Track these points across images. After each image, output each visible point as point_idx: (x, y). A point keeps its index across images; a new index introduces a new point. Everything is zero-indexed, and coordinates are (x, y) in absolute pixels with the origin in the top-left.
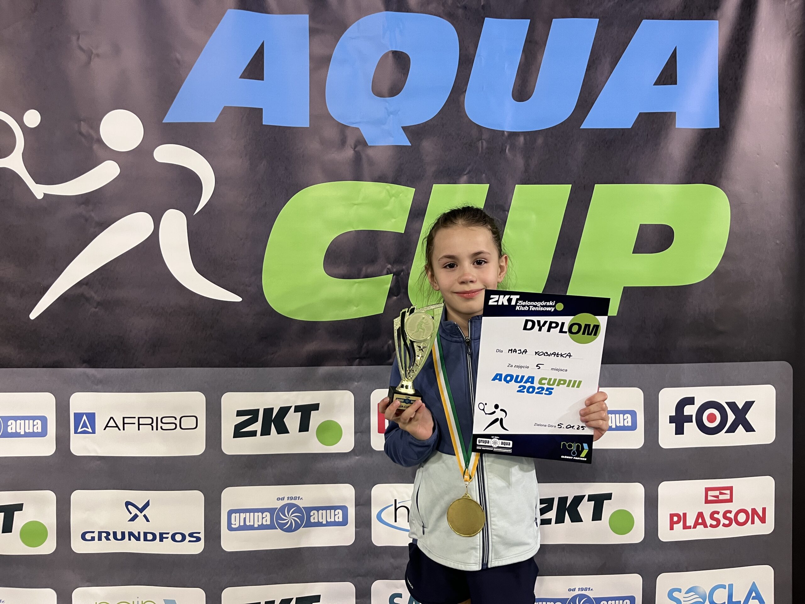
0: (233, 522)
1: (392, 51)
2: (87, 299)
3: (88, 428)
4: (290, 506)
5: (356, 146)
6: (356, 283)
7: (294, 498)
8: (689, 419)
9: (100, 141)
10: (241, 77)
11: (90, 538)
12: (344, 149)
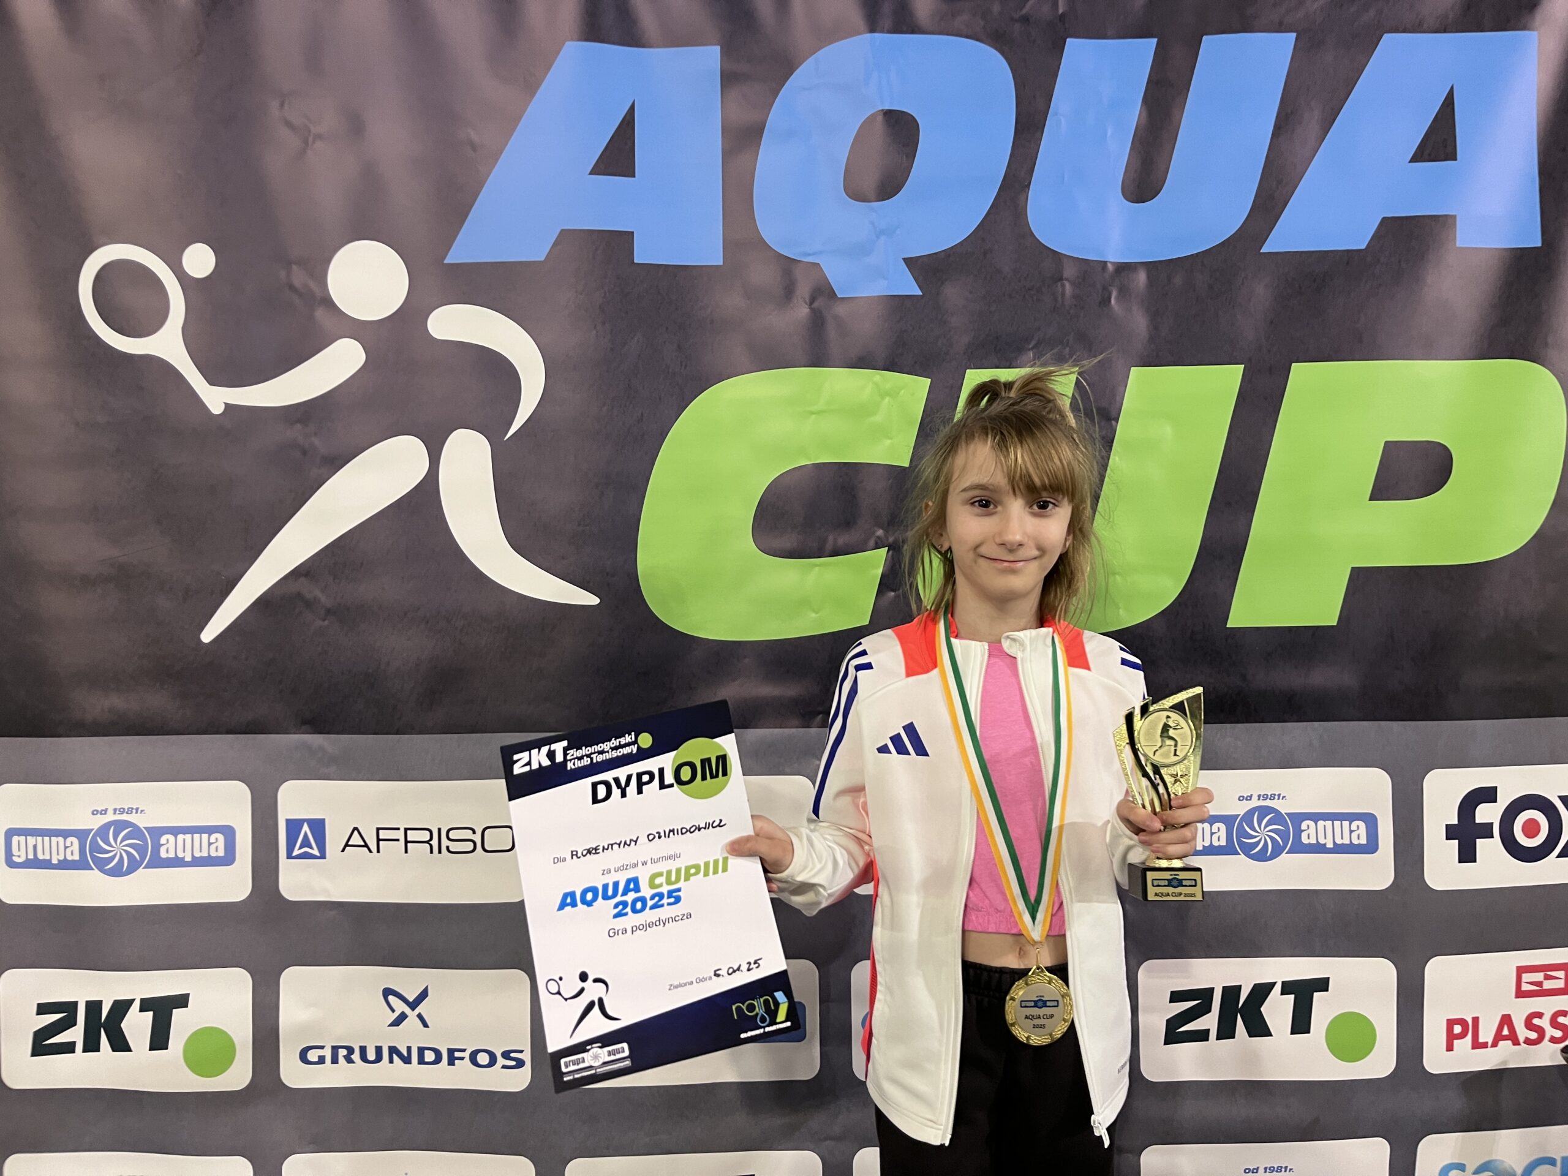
1: (883, 110)
2: (309, 604)
3: (311, 848)
5: (813, 300)
6: (815, 565)
8: (1486, 831)
9: (328, 303)
10: (591, 173)
11: (316, 1059)
12: (791, 305)
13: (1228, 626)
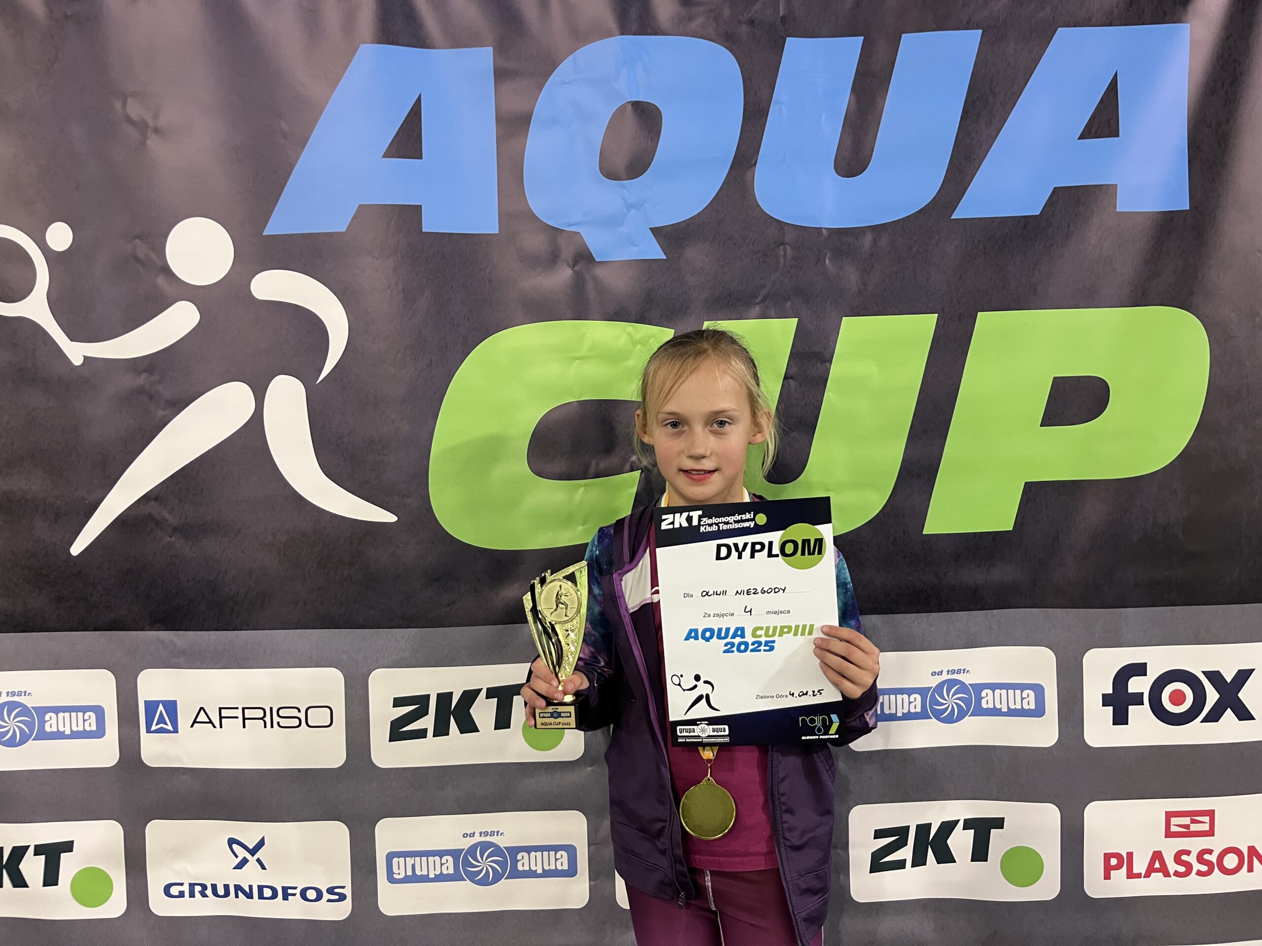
0: (395, 870)
1: (631, 101)
2: (159, 523)
3: (166, 724)
4: (485, 846)
5: (575, 263)
6: (581, 486)
7: (489, 833)
8: (1137, 699)
9: (166, 270)
10: (384, 156)
11: (177, 894)
12: (557, 267)
13: (923, 533)
